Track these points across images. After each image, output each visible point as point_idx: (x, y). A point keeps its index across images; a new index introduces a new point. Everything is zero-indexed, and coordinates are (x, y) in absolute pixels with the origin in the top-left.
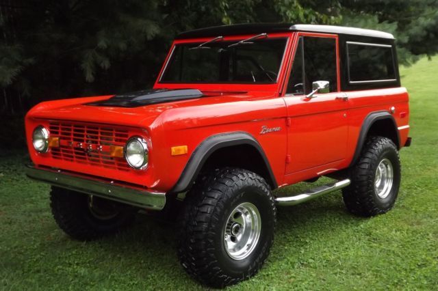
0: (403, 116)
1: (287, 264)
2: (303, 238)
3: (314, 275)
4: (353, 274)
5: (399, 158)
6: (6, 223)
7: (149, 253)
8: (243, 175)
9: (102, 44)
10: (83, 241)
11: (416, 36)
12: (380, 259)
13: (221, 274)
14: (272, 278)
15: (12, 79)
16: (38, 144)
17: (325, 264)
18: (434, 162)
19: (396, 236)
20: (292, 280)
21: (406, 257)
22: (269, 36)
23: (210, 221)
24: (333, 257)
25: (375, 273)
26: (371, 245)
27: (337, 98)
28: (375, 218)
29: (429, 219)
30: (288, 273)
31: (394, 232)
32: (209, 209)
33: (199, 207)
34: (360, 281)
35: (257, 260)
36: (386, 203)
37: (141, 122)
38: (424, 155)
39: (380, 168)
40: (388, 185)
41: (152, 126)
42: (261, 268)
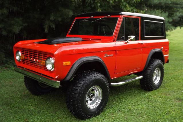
0: (166, 51)
1: (113, 110)
2: (122, 99)
3: (123, 116)
4: (139, 116)
5: (163, 68)
6: (11, 86)
7: (60, 102)
8: (95, 74)
9: (52, 18)
10: (36, 95)
11: (176, 20)
12: (151, 109)
13: (83, 114)
14: (106, 116)
15: (19, 31)
16: (18, 58)
17: (128, 111)
18: (179, 68)
19: (159, 100)
20: (114, 117)
21: (162, 109)
22: (111, 17)
23: (79, 93)
24: (132, 108)
25: (148, 116)
26: (149, 103)
27: (139, 43)
28: (152, 92)
29: (173, 93)
30: (113, 114)
31: (158, 98)
32: (79, 88)
33: (75, 87)
34: (141, 119)
35: (100, 109)
36: (157, 86)
37: (51, 51)
38: (175, 65)
39: (156, 72)
40: (159, 79)
41: (56, 53)
42: (102, 112)
